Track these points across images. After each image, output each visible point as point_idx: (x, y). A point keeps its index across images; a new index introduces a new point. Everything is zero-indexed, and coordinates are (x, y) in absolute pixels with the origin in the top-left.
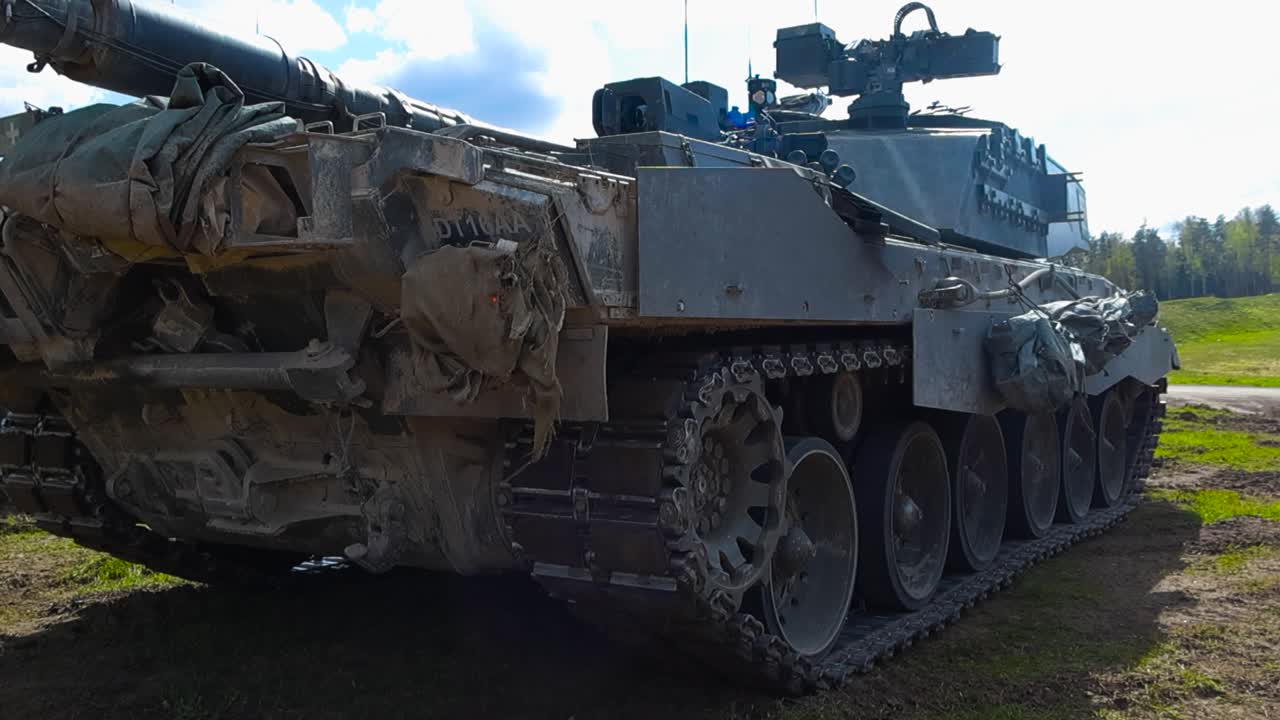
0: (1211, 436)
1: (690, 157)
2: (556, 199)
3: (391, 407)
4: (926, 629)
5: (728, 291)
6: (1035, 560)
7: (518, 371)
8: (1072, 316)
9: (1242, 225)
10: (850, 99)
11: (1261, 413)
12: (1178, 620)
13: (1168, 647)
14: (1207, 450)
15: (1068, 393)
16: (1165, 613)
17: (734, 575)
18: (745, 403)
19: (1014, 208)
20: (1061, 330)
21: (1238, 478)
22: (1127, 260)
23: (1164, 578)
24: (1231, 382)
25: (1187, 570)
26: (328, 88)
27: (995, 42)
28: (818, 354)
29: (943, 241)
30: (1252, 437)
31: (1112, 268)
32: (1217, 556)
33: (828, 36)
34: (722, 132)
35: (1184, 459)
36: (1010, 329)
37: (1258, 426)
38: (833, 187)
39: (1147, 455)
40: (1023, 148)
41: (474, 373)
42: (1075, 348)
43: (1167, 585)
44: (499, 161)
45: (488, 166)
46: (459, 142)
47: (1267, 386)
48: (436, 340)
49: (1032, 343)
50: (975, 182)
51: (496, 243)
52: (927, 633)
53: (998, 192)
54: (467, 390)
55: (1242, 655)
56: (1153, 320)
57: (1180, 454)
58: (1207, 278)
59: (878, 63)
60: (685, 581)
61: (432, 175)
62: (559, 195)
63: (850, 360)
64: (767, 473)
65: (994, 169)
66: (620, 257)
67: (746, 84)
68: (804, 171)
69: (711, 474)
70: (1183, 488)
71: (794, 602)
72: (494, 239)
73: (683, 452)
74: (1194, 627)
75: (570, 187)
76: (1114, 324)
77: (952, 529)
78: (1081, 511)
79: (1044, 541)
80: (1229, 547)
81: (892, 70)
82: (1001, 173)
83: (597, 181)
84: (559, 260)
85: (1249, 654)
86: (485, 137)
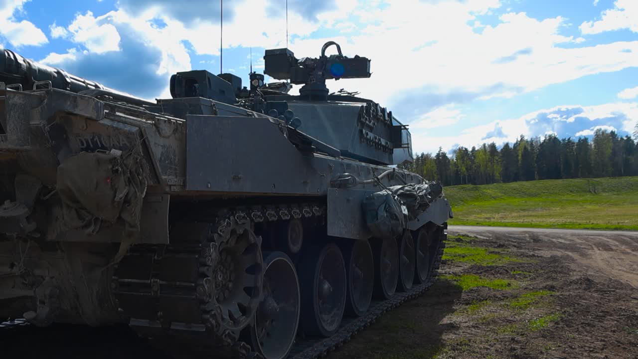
0: (468, 249)
1: (215, 110)
2: (143, 130)
3: (51, 237)
4: (334, 346)
5: (234, 179)
6: (386, 310)
7: (120, 218)
8: (402, 192)
9: (482, 152)
10: (301, 86)
11: (491, 238)
12: (450, 337)
13: (445, 350)
14: (466, 256)
15: (400, 229)
16: (445, 334)
17: (235, 322)
18: (242, 235)
19: (377, 141)
20: (397, 199)
21: (479, 269)
22: (433, 166)
23: (445, 317)
24: (478, 224)
25: (455, 313)
26: (22, 67)
27: (368, 62)
28: (280, 210)
29: (342, 156)
30: (486, 250)
31: (426, 170)
32: (469, 306)
33: (290, 55)
34: (237, 99)
35: (456, 260)
36: (374, 199)
37: (489, 244)
38: (290, 128)
39: (438, 258)
40: (381, 112)
41: (97, 219)
42: (404, 208)
43: (446, 320)
44: (113, 109)
45: (107, 111)
46: (91, 98)
47: (493, 226)
48: (77, 201)
49: (384, 205)
50: (359, 128)
51: (110, 151)
52: (334, 348)
53: (369, 133)
54: (92, 227)
55: (477, 353)
56: (441, 195)
57: (454, 258)
58: (468, 176)
59: (314, 69)
60: (210, 326)
61: (76, 115)
62: (144, 127)
63: (297, 214)
64: (254, 269)
65: (367, 122)
66: (177, 160)
67: (249, 76)
68: (274, 120)
69: (225, 271)
70: (455, 274)
71: (268, 334)
72: (109, 149)
73: (209, 259)
74: (457, 340)
75: (150, 123)
76: (422, 197)
77: (347, 296)
78: (409, 286)
79: (391, 301)
80: (474, 301)
81: (321, 73)
82: (371, 124)
83: (165, 121)
84: (144, 161)
85: (480, 352)
86: (107, 96)
